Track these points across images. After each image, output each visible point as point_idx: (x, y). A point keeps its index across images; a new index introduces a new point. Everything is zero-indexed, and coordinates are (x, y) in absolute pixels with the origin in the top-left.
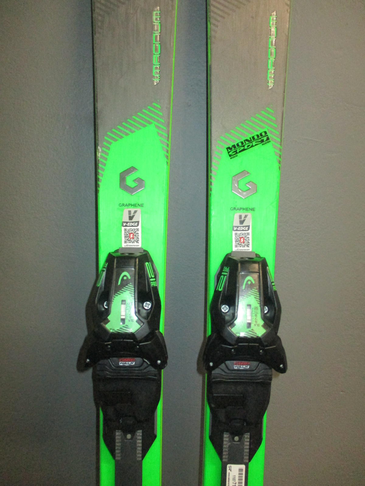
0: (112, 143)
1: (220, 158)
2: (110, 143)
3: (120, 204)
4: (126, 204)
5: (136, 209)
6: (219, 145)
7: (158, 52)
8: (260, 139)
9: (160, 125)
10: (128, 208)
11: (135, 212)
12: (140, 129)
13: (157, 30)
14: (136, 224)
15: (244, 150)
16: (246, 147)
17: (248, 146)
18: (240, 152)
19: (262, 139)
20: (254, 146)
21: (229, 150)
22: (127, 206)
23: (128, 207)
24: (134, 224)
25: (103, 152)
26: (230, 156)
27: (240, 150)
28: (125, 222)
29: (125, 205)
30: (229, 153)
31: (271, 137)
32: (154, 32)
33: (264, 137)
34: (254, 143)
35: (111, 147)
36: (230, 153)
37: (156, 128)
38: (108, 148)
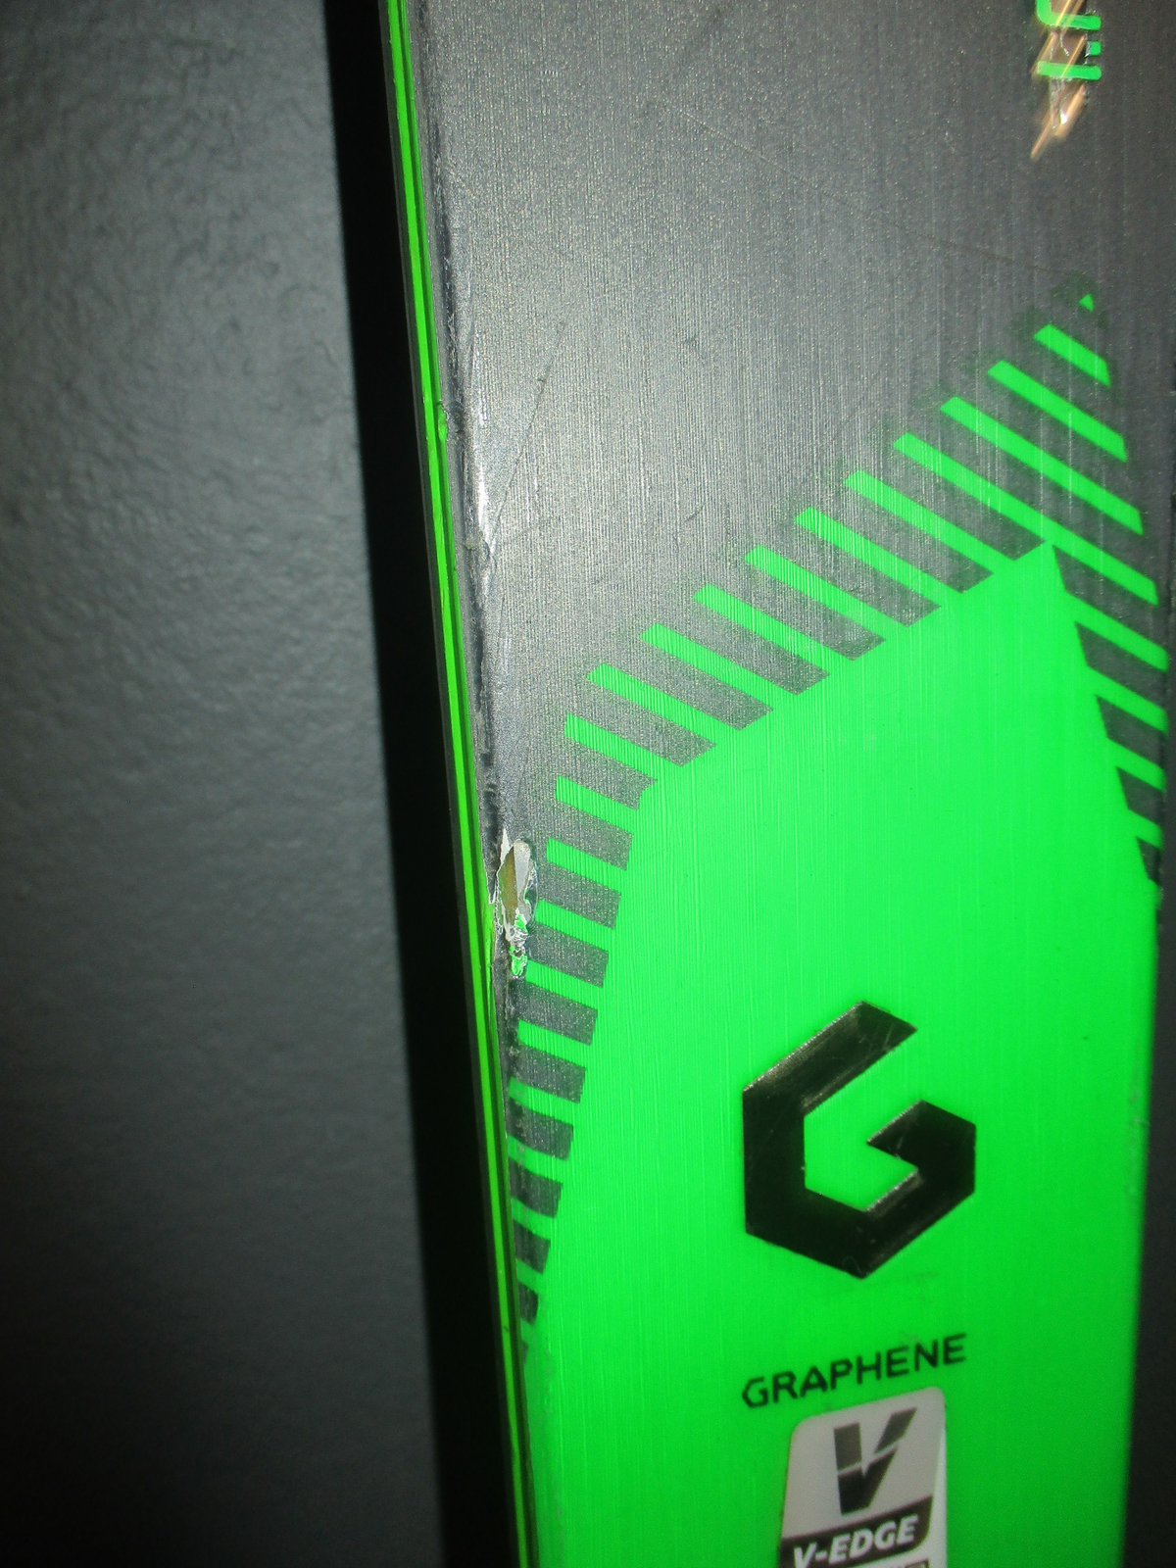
0: (646, 781)
2: (627, 787)
3: (752, 1382)
4: (814, 1371)
5: (900, 1405)
10: (829, 1408)
11: (898, 1425)
14: (905, 1531)
22: (822, 1384)
23: (830, 1394)
24: (885, 1538)
25: (551, 885)
28: (803, 1542)
29: (797, 1387)
35: (641, 823)
37: (1071, 587)
38: (613, 846)
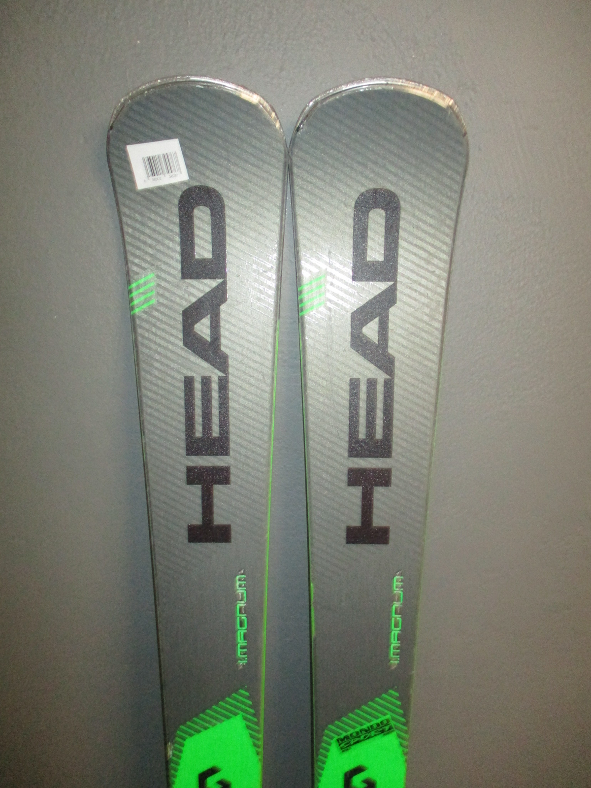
0: (186, 738)
1: (328, 750)
6: (327, 736)
7: (244, 627)
8: (381, 728)
9: (249, 716)
12: (223, 721)
13: (242, 600)
15: (358, 742)
16: (362, 738)
17: (365, 737)
18: (355, 743)
19: (383, 729)
20: (373, 737)
21: (340, 742)
25: (175, 749)
26: (342, 748)
27: (355, 741)
30: (340, 745)
31: (395, 726)
32: (238, 602)
33: (385, 726)
34: (373, 733)
35: (186, 743)
36: (342, 745)
37: (243, 719)
38: (182, 745)
